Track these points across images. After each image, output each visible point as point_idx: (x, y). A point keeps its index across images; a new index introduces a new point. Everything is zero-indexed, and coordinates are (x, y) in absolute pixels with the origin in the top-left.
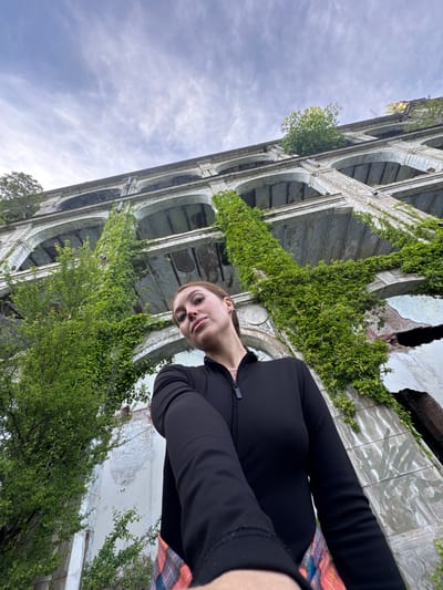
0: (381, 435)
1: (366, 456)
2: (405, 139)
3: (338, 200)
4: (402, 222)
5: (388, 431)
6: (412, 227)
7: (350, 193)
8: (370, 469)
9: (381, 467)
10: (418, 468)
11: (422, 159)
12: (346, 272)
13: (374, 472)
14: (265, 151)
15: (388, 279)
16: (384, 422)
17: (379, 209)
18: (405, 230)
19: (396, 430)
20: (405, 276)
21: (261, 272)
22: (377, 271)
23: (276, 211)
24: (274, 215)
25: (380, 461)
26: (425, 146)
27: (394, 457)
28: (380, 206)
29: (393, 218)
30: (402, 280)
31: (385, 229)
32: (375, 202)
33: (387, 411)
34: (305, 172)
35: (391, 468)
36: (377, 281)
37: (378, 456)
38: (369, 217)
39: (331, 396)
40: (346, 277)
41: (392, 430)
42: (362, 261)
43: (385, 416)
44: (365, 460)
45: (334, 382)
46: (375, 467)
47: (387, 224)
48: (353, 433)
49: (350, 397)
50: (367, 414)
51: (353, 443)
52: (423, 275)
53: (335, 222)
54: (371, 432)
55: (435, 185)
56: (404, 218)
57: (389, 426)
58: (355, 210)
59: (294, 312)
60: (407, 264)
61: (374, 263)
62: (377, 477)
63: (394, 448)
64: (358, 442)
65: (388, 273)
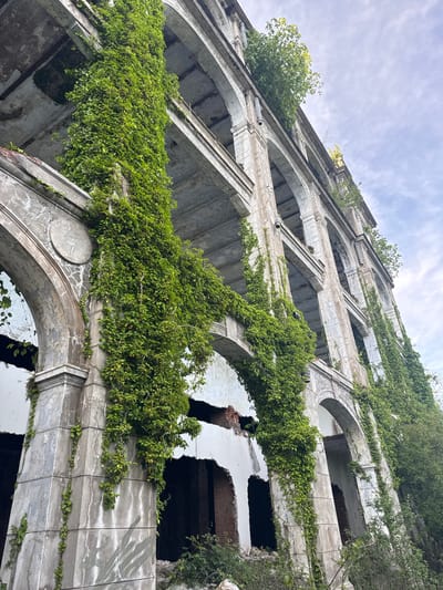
0: (129, 521)
1: (98, 546)
2: (322, 197)
3: (245, 188)
4: (272, 280)
5: (139, 519)
6: (276, 293)
7: (261, 196)
8: (93, 565)
9: (106, 566)
10: (141, 576)
11: (316, 233)
12: (210, 289)
13: (96, 570)
14: (228, 12)
15: (232, 331)
16: (141, 506)
17: (267, 245)
18: (269, 290)
19: (146, 523)
20: (243, 340)
21: (125, 184)
22: (231, 315)
23: (189, 116)
24: (181, 116)
25: (109, 556)
26: (326, 223)
27: (126, 556)
28: (271, 244)
29: (271, 268)
30: (240, 343)
31: (255, 270)
32: (270, 232)
33: (151, 493)
34: (244, 111)
35: (116, 569)
36: (222, 324)
37: (112, 549)
38: (254, 242)
39: (105, 443)
40: (206, 293)
41: (142, 520)
42: (228, 289)
43: (145, 499)
44: (94, 550)
45: (125, 427)
46: (100, 564)
47: (261, 268)
48: (101, 508)
49: (126, 455)
50: (130, 488)
51: (94, 521)
52: (255, 352)
53: (216, 206)
54: (122, 514)
55: (305, 267)
56: (277, 277)
57: (142, 513)
58: (248, 219)
59: (134, 290)
60: (255, 330)
61: (236, 303)
62: (95, 578)
63: (132, 544)
64: (100, 524)
65: (235, 324)
